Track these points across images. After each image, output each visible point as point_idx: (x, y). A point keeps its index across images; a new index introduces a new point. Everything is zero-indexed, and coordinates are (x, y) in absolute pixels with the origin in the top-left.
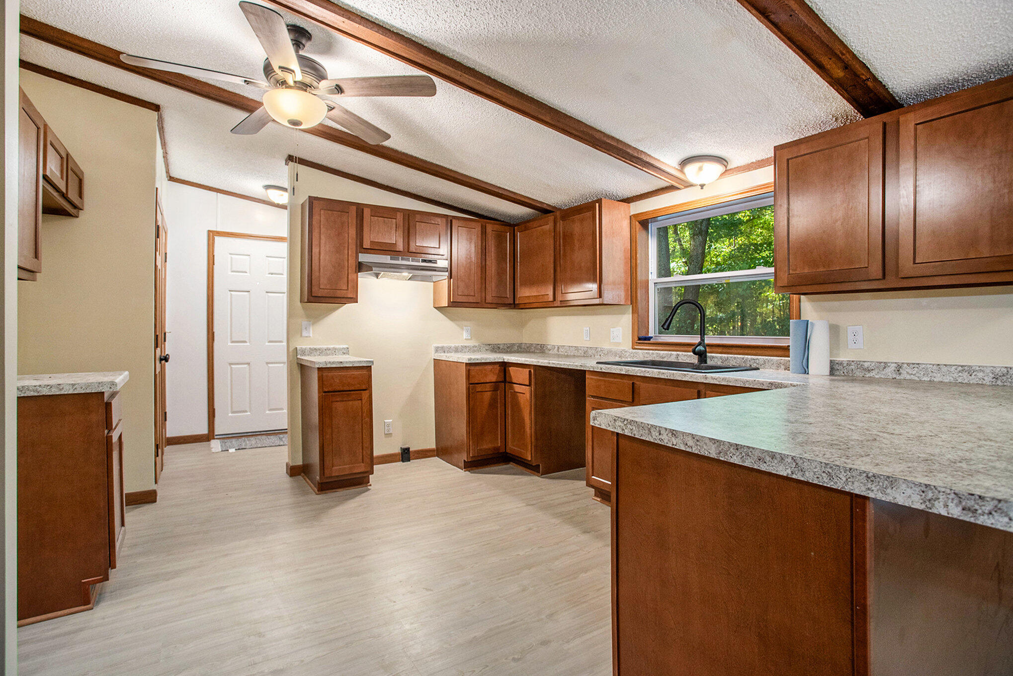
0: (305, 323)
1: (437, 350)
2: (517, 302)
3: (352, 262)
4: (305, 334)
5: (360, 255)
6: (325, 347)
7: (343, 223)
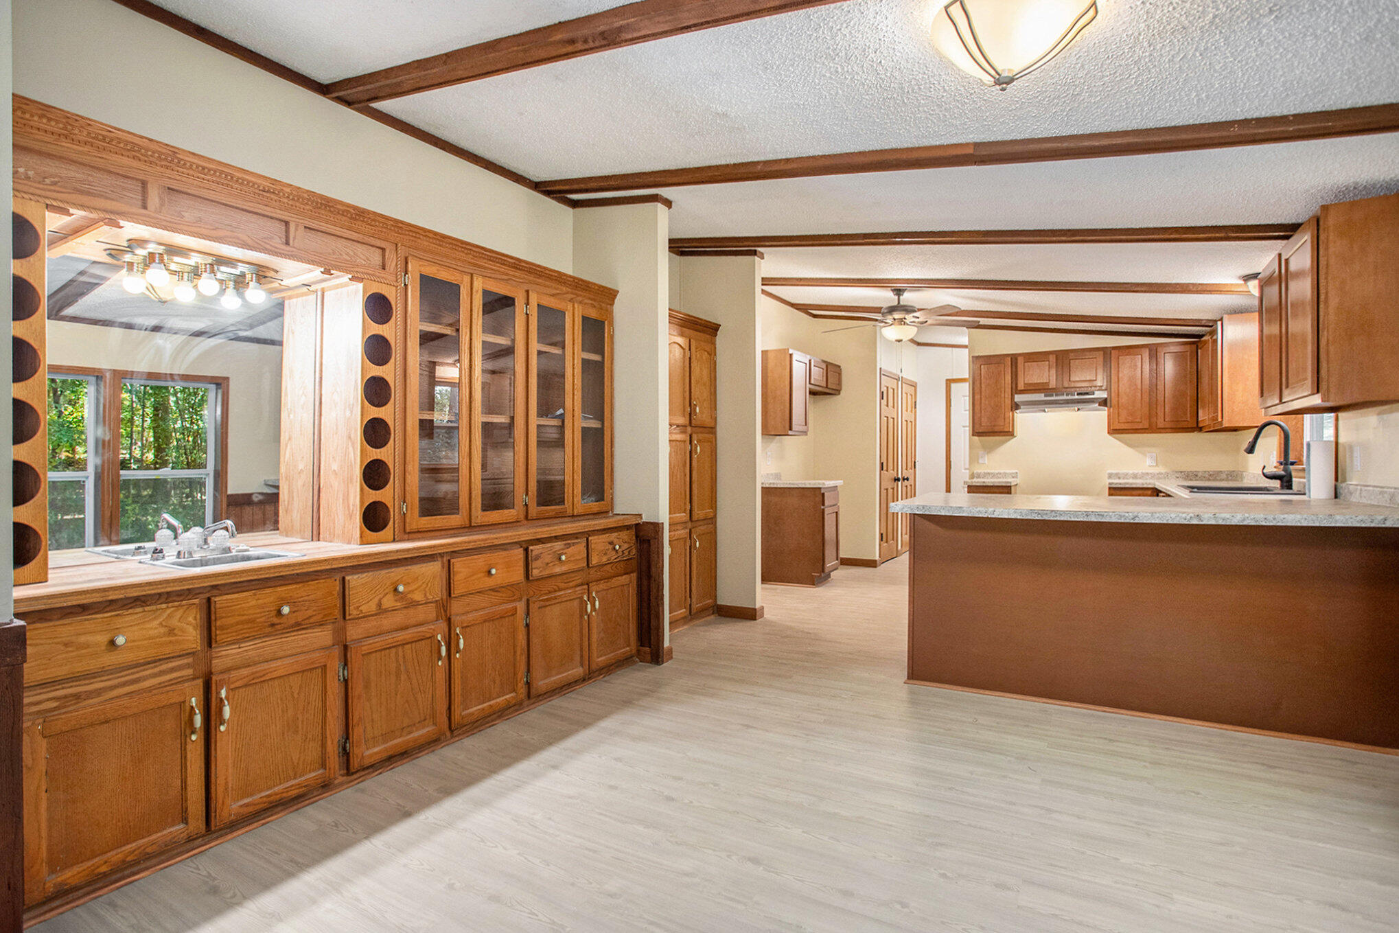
0: (981, 452)
1: (1110, 476)
2: (1201, 425)
3: (1008, 402)
4: (981, 461)
5: (1016, 396)
6: (997, 472)
7: (999, 373)
